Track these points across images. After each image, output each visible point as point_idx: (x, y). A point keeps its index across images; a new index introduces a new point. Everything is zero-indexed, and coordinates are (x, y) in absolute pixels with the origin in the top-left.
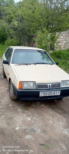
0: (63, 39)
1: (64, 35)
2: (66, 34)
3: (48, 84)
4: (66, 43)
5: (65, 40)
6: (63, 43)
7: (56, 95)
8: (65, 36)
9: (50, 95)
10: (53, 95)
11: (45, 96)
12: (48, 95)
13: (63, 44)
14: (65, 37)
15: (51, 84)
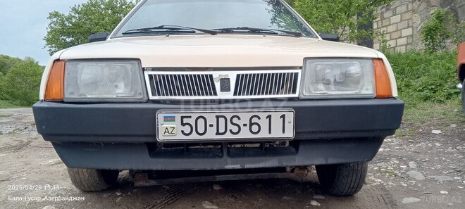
0: (401, 26)
1: (404, 8)
2: (410, 7)
3: (216, 75)
4: (412, 36)
5: (408, 27)
6: (400, 37)
7: (264, 134)
8: (408, 11)
9: (228, 136)
10: (245, 134)
11: (194, 137)
12: (211, 135)
13: (403, 41)
14: (407, 16)
15: (232, 76)
